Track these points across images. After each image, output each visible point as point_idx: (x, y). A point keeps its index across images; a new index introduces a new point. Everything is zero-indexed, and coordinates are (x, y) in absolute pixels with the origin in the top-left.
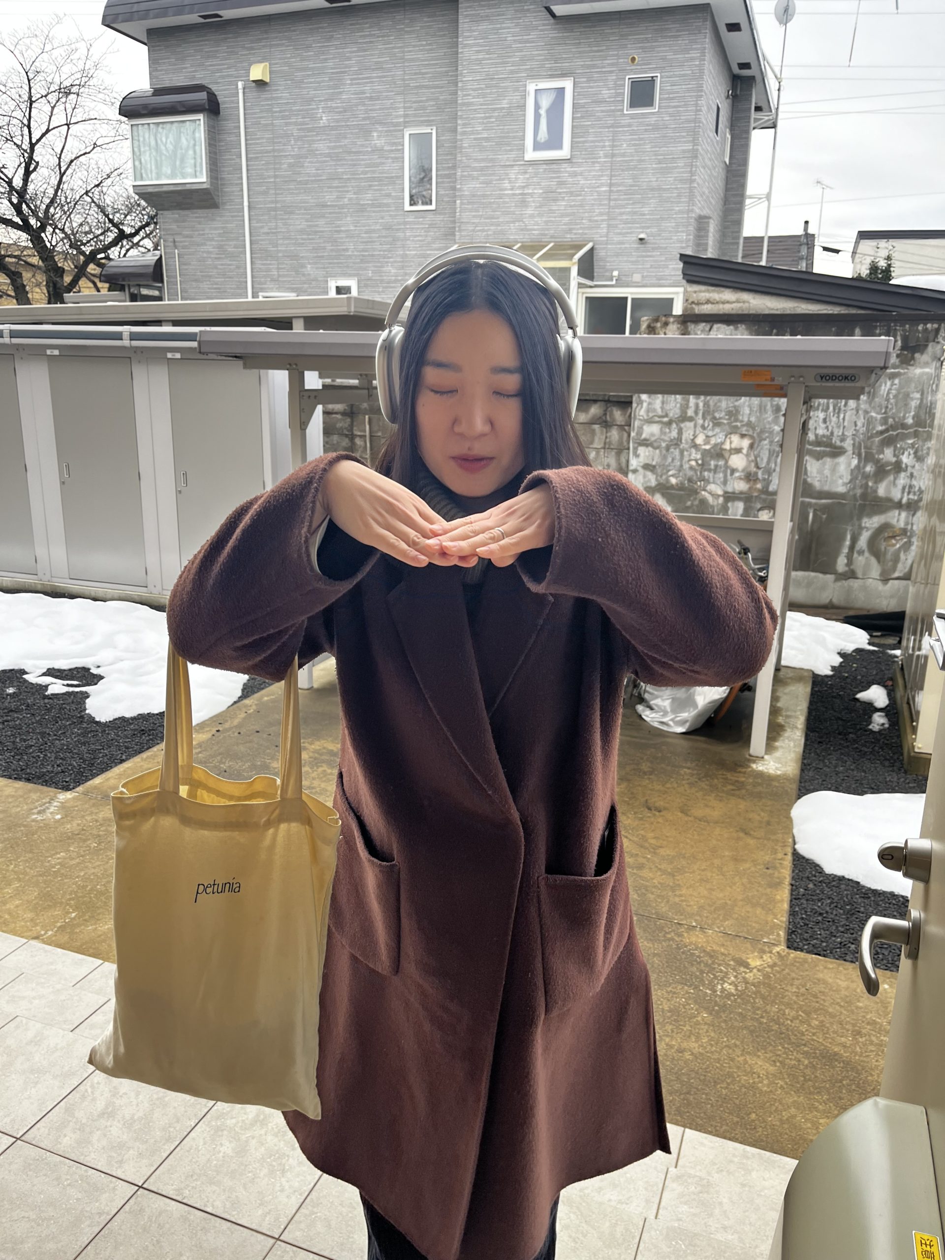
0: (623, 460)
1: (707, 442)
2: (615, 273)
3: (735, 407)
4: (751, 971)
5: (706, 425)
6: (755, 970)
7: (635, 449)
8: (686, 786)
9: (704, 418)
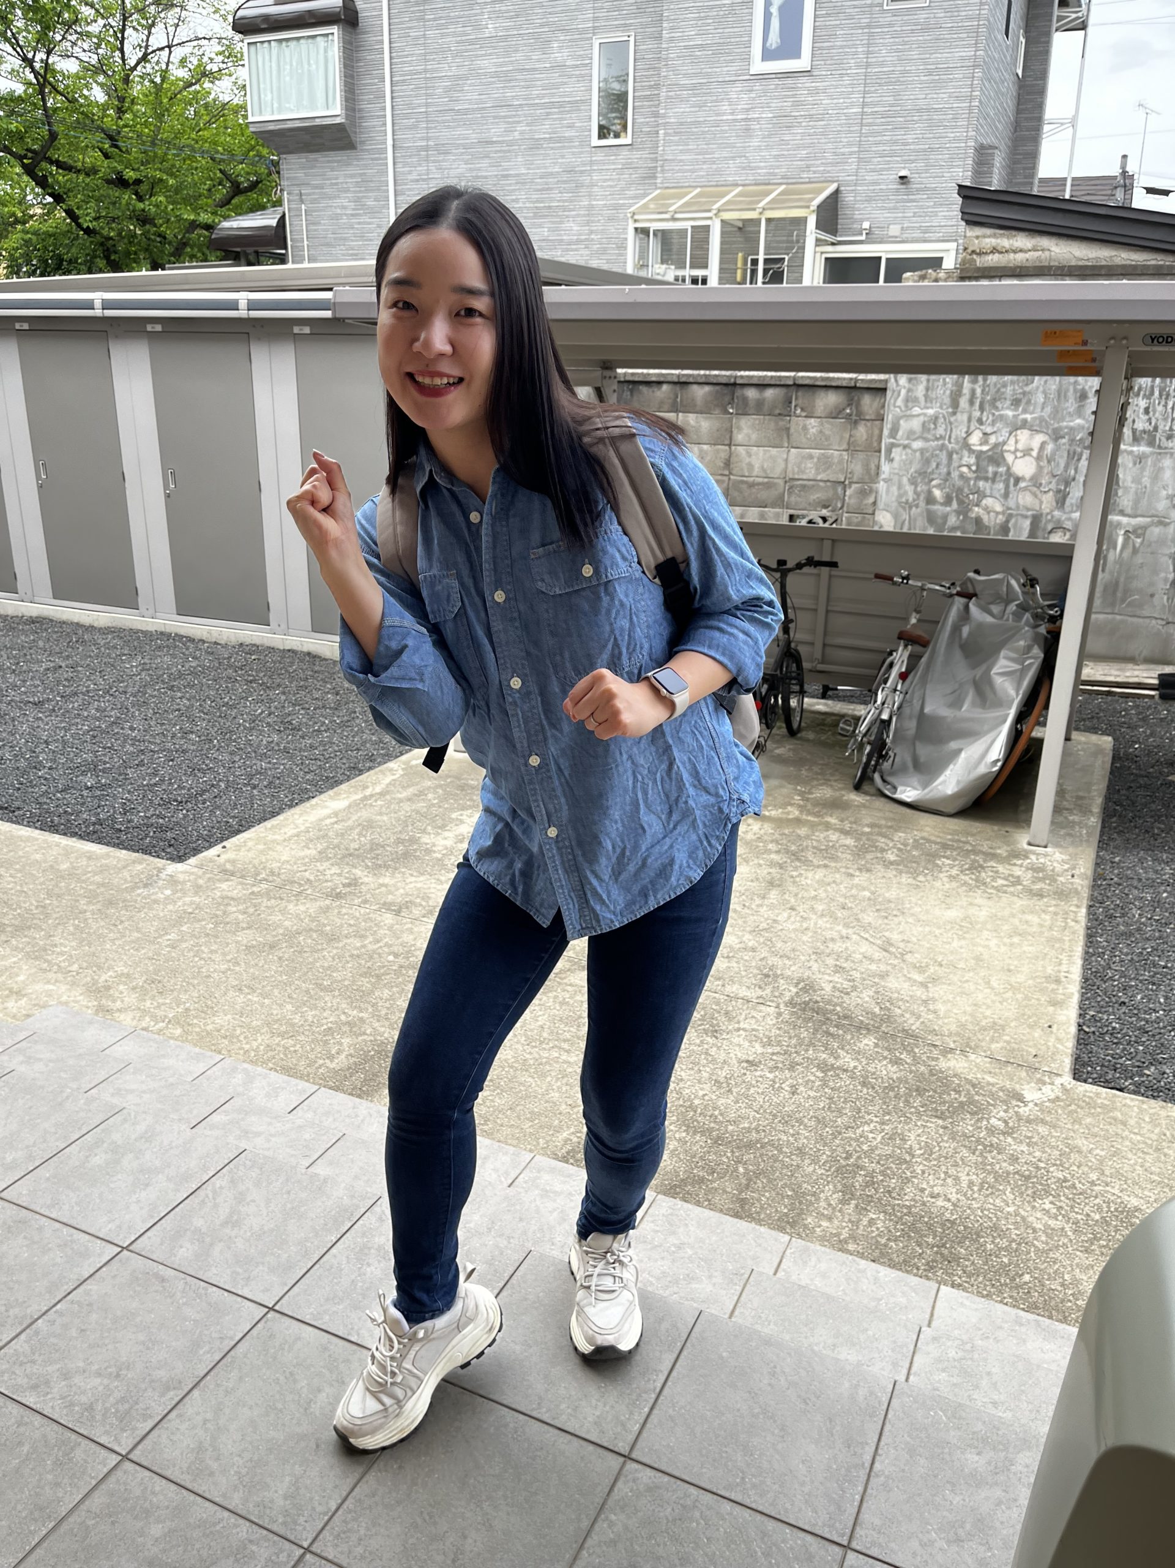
0: (873, 466)
1: (984, 442)
2: (866, 225)
3: (1024, 393)
4: (1026, 1106)
5: (984, 419)
6: (1031, 1105)
7: (889, 451)
8: (946, 879)
9: (982, 409)
